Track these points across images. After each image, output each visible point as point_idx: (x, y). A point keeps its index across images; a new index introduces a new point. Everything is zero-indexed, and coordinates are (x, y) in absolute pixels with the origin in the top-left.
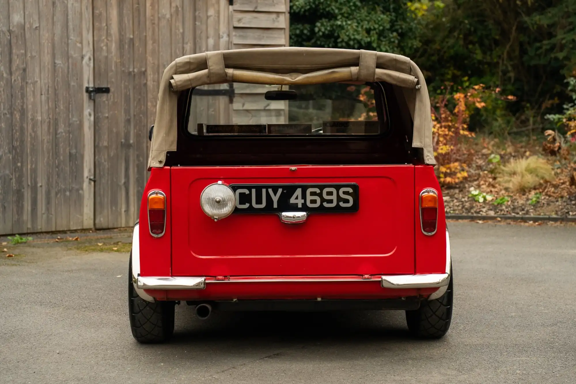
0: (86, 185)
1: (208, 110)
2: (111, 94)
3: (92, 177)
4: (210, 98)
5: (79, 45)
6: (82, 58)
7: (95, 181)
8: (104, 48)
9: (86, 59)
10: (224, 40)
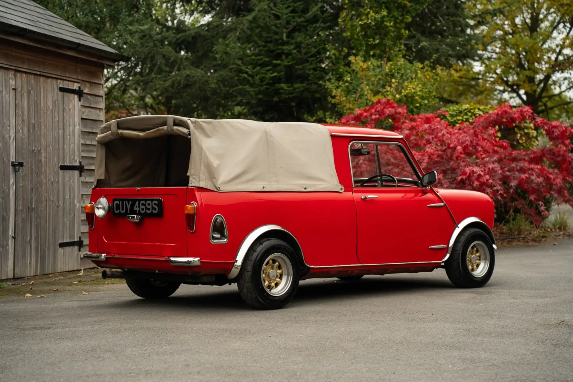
0: (10, 241)
1: (70, 181)
2: (23, 168)
3: (13, 235)
4: (71, 172)
5: (8, 128)
6: (10, 139)
7: (15, 239)
8: (21, 131)
9: (12, 138)
10: (77, 127)
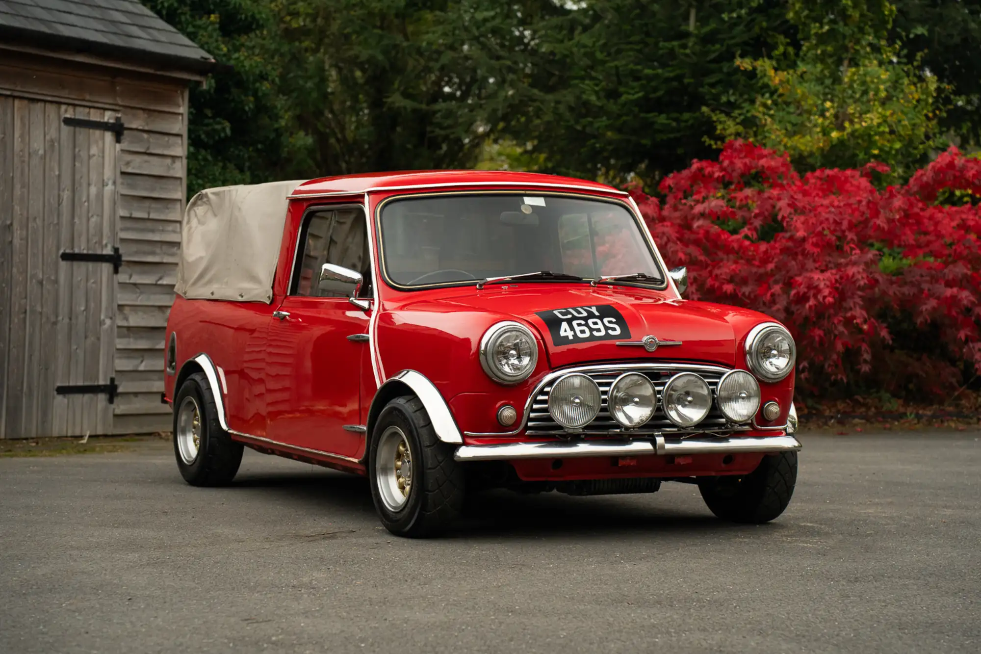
1: (87, 281)
4: (91, 265)
10: (109, 188)
